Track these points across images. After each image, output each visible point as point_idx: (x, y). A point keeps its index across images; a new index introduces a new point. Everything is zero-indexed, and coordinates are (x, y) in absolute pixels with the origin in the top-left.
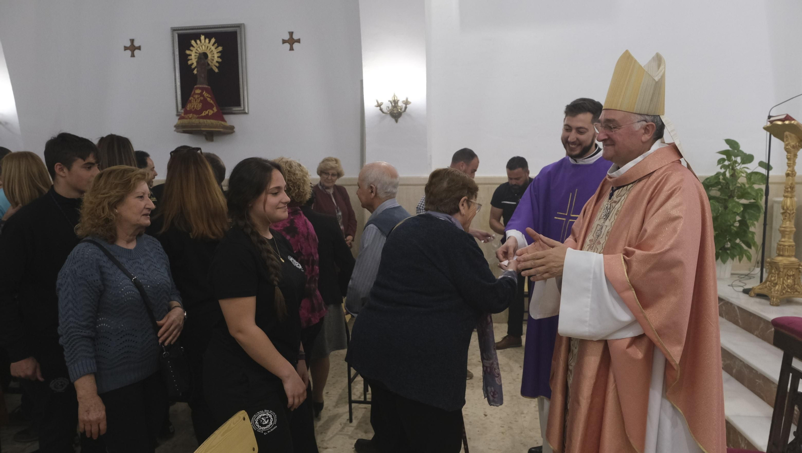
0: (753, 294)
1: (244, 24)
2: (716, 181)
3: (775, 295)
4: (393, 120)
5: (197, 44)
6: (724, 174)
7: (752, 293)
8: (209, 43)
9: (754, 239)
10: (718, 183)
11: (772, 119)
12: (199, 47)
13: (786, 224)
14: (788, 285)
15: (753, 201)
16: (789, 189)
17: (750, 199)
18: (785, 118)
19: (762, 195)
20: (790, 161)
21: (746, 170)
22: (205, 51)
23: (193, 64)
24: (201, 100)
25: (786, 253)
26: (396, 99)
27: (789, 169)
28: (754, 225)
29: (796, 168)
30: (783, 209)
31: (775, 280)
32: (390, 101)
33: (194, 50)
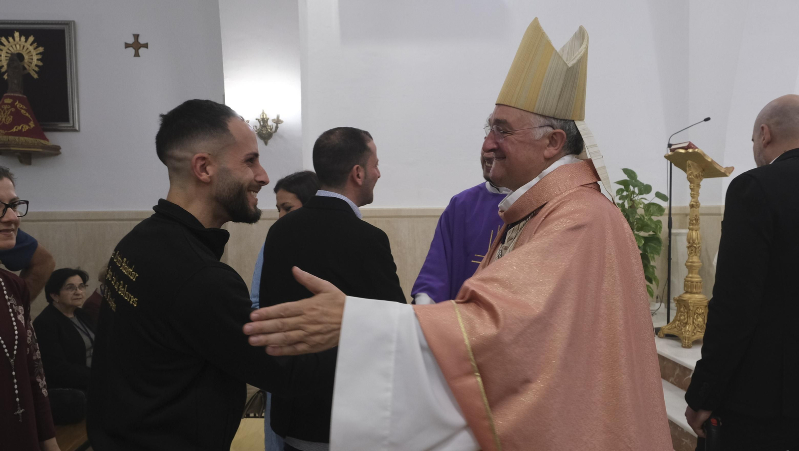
0: (662, 336)
1: (74, 22)
3: (687, 336)
5: (9, 42)
6: (623, 205)
7: (661, 333)
8: (26, 41)
9: (655, 274)
11: (673, 147)
12: (12, 46)
13: (692, 259)
14: (698, 324)
15: (651, 233)
16: (694, 222)
17: (649, 231)
18: (688, 146)
19: (661, 227)
20: (694, 192)
21: (643, 200)
22: (20, 52)
23: (3, 66)
24: (11, 111)
25: (694, 290)
26: (265, 117)
27: (693, 200)
28: (654, 258)
29: (700, 199)
30: (689, 243)
32: (258, 120)
33: (5, 49)
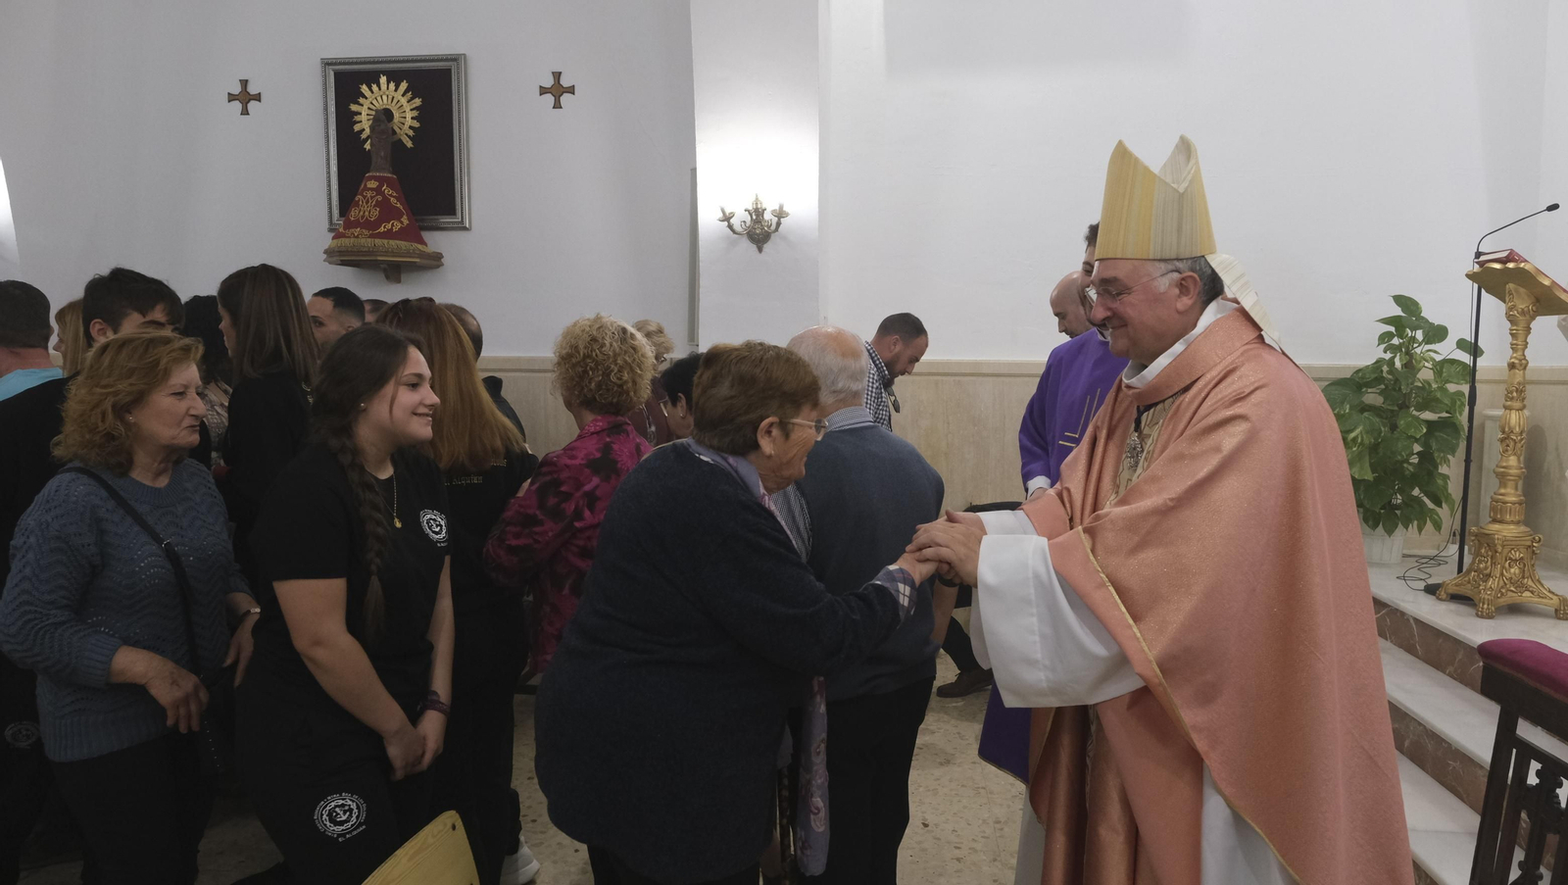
0: (1444, 596)
1: (464, 55)
2: (1373, 376)
3: (1486, 597)
4: (754, 247)
5: (372, 92)
6: (1391, 362)
7: (1443, 594)
8: (396, 90)
9: (1447, 490)
10: (1380, 380)
11: (1482, 258)
12: (376, 98)
13: (1507, 461)
14: (1511, 578)
15: (1445, 415)
16: (1515, 394)
17: (1441, 412)
18: (1508, 256)
19: (1463, 404)
20: (1517, 339)
22: (388, 107)
23: (364, 130)
24: (377, 202)
25: (1508, 516)
26: (759, 206)
27: (1515, 355)
28: (1447, 461)
29: (1529, 354)
30: (1504, 432)
31: (1486, 568)
32: (749, 211)
33: (366, 103)
